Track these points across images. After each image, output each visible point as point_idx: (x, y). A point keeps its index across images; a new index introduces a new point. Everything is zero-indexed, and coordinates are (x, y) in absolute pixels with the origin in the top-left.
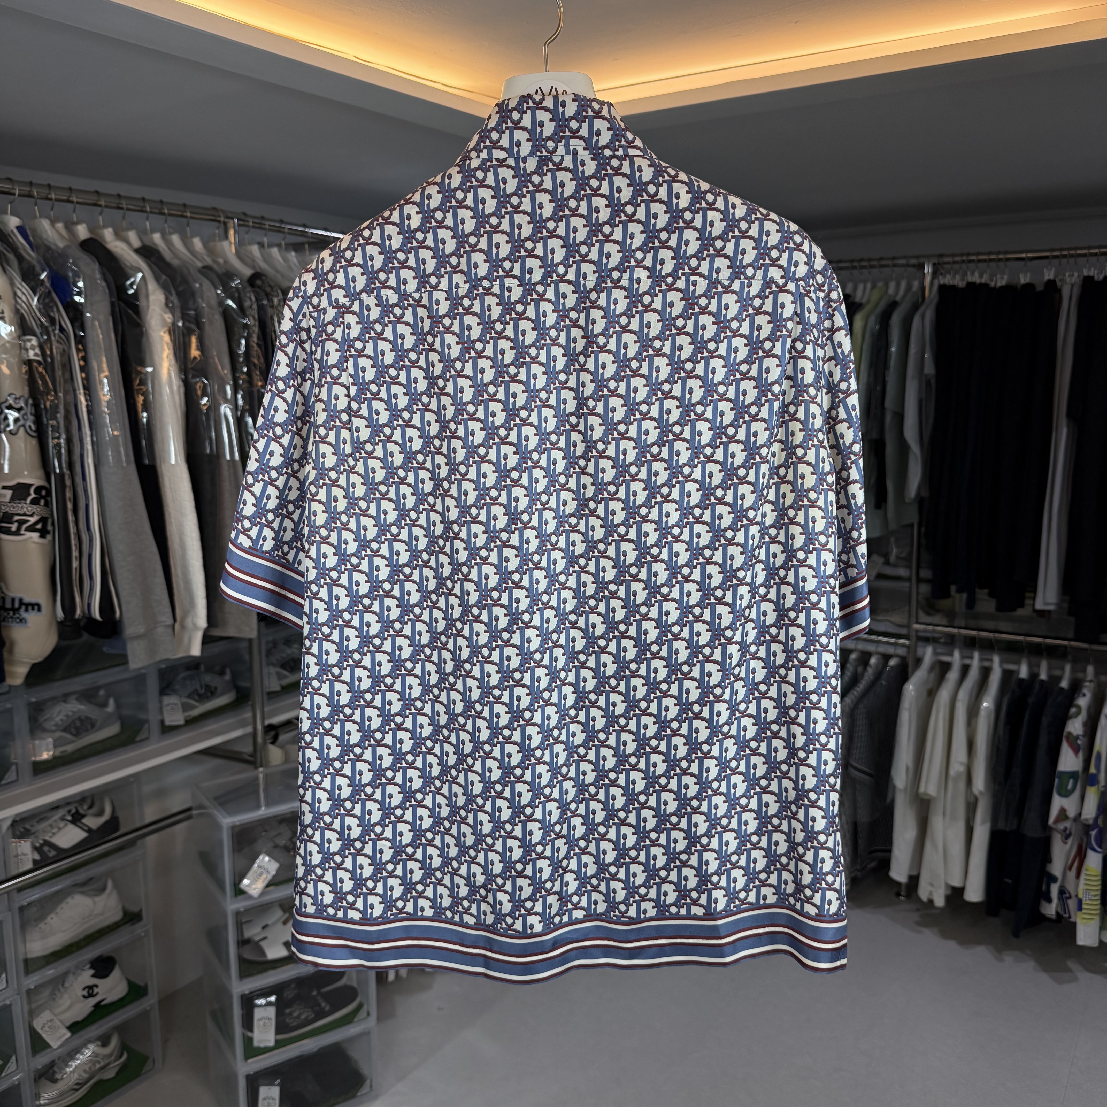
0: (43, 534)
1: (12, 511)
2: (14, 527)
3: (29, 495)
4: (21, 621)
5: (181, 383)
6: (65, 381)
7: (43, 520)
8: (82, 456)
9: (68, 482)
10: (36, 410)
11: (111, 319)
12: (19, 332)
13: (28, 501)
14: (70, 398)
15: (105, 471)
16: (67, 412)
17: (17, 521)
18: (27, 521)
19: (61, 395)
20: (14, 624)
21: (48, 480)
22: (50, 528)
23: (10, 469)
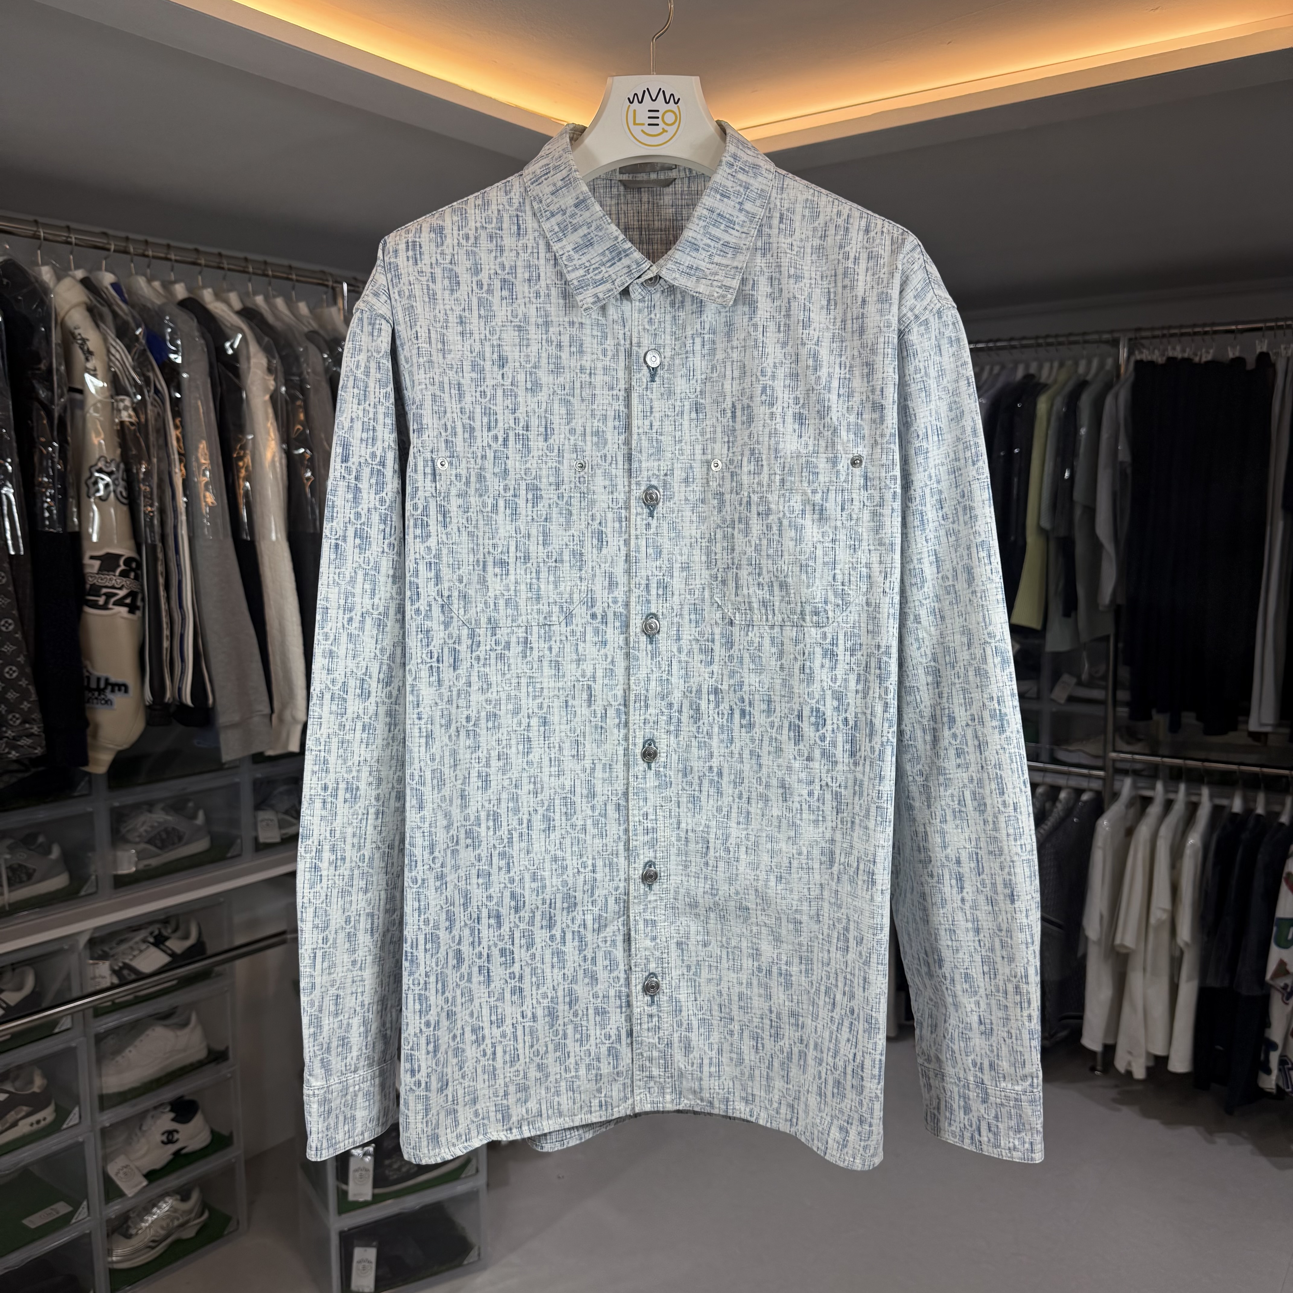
0: (132, 609)
1: (100, 582)
2: (101, 600)
3: (119, 566)
4: (106, 702)
5: (284, 456)
6: (159, 448)
7: (132, 594)
8: (175, 527)
9: (160, 555)
10: (128, 476)
11: (209, 381)
12: (113, 392)
13: (117, 572)
14: (164, 466)
15: (200, 544)
16: (161, 481)
17: (105, 594)
18: (116, 594)
19: (155, 460)
20: (99, 706)
21: (139, 552)
22: (139, 603)
23: (100, 538)
